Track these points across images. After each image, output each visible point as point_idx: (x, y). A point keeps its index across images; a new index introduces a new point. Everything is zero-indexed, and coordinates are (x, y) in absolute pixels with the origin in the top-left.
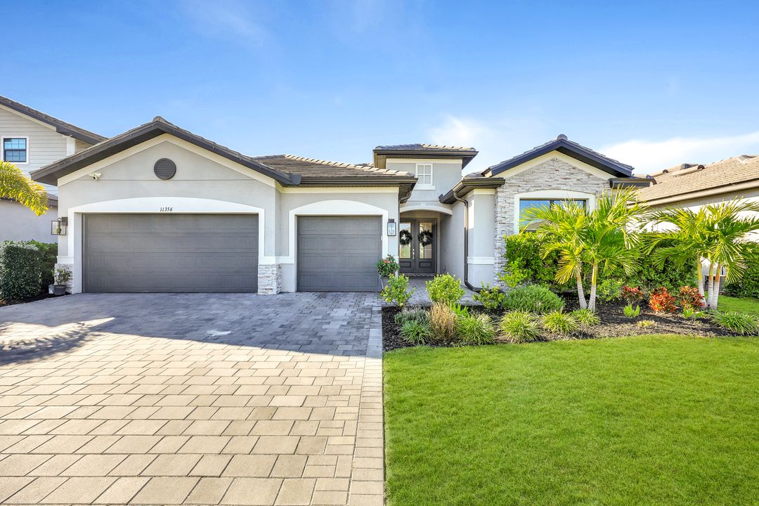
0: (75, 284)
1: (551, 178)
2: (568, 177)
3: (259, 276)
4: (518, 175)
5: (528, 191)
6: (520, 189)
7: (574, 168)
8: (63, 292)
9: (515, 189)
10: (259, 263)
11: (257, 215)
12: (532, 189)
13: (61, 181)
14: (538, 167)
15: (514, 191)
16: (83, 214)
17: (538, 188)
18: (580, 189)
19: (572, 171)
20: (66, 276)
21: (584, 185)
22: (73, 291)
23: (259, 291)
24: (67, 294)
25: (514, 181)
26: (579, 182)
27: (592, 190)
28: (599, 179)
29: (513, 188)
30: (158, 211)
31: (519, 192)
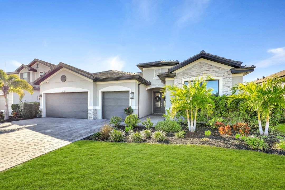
0: (44, 114)
1: (199, 71)
2: (208, 70)
3: (88, 113)
4: (183, 71)
5: (188, 77)
6: (184, 77)
7: (211, 65)
8: (40, 117)
9: (182, 77)
10: (88, 109)
11: (87, 92)
12: (190, 77)
13: (41, 84)
14: (193, 67)
15: (181, 78)
16: (46, 94)
17: (193, 76)
18: (214, 75)
19: (210, 67)
20: (41, 112)
21: (217, 73)
22: (43, 116)
23: (88, 118)
24: (41, 117)
25: (181, 74)
26: (214, 72)
27: (221, 75)
28: (225, 70)
29: (181, 77)
30: (62, 92)
31: (184, 78)
